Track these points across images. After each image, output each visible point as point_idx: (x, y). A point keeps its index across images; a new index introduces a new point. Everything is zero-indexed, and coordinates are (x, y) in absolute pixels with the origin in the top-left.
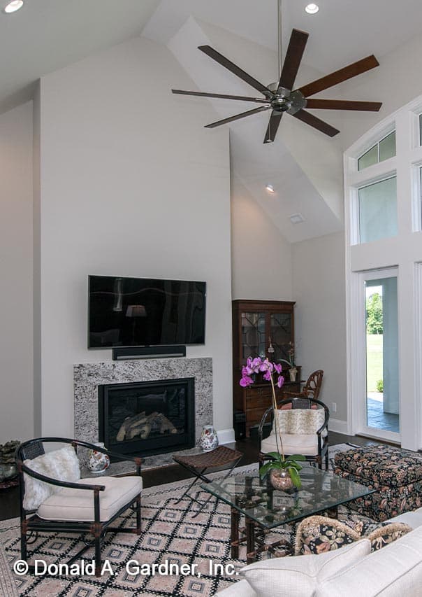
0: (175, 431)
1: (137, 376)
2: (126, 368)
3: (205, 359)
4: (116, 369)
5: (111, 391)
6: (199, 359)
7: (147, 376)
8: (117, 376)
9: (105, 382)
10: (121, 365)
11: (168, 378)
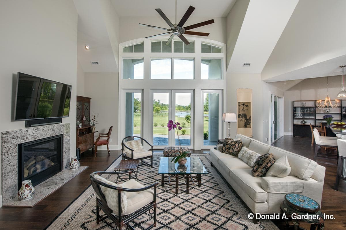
0: (53, 164)
1: (39, 136)
2: (34, 132)
3: (68, 124)
4: (29, 133)
5: (26, 146)
6: (65, 124)
7: (44, 135)
8: (28, 137)
9: (22, 142)
10: (31, 130)
11: (53, 135)
